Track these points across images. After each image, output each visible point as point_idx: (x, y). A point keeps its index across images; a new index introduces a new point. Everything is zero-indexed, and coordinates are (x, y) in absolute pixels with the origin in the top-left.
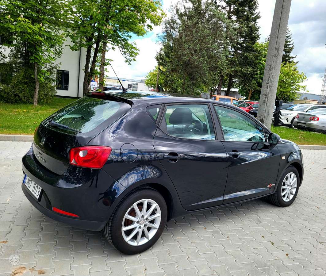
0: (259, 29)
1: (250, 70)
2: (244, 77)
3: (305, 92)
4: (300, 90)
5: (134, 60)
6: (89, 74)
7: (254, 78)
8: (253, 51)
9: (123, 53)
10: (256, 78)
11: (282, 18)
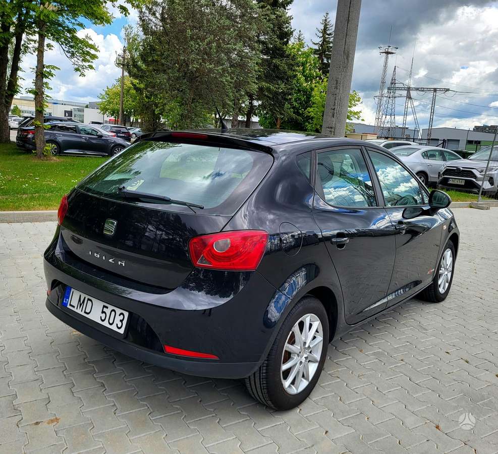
0: (291, 21)
1: (282, 87)
2: (273, 99)
3: (359, 121)
4: (352, 118)
5: (91, 67)
6: (6, 93)
7: (287, 100)
8: (285, 57)
9: (69, 55)
10: (290, 99)
11: (351, 5)
